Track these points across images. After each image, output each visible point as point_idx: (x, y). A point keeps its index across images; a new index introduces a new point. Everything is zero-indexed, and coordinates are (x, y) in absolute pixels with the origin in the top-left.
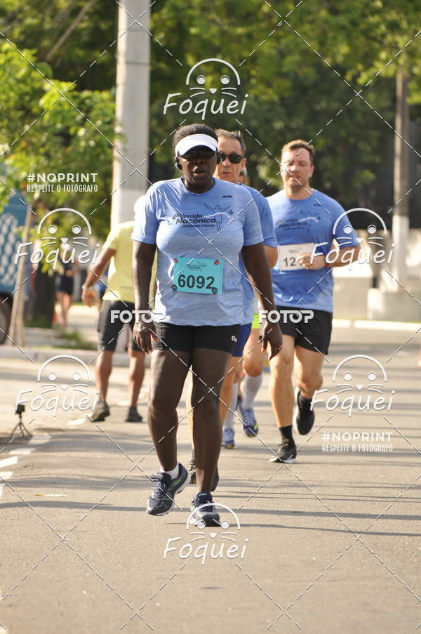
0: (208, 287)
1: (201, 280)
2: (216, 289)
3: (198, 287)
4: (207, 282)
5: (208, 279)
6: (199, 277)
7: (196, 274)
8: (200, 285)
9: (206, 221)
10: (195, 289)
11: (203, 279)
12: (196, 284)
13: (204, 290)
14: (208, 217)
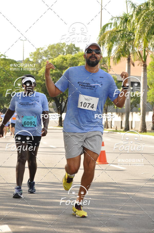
0: (33, 125)
1: (31, 123)
2: (35, 125)
3: (30, 125)
4: (33, 123)
5: (33, 122)
6: (31, 122)
7: (30, 121)
8: (31, 124)
9: (30, 104)
10: (29, 126)
11: (32, 122)
12: (30, 124)
13: (32, 126)
14: (31, 103)
